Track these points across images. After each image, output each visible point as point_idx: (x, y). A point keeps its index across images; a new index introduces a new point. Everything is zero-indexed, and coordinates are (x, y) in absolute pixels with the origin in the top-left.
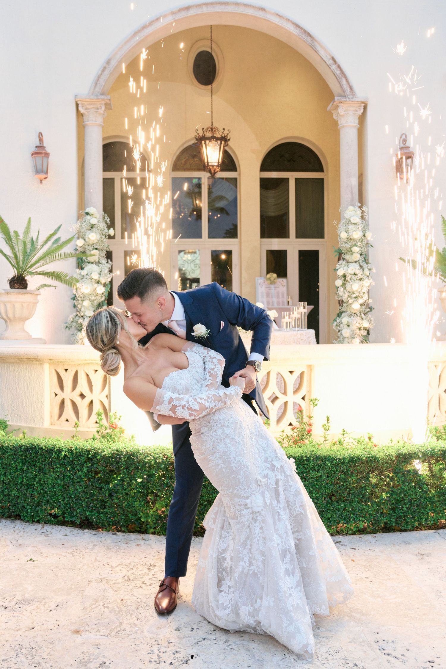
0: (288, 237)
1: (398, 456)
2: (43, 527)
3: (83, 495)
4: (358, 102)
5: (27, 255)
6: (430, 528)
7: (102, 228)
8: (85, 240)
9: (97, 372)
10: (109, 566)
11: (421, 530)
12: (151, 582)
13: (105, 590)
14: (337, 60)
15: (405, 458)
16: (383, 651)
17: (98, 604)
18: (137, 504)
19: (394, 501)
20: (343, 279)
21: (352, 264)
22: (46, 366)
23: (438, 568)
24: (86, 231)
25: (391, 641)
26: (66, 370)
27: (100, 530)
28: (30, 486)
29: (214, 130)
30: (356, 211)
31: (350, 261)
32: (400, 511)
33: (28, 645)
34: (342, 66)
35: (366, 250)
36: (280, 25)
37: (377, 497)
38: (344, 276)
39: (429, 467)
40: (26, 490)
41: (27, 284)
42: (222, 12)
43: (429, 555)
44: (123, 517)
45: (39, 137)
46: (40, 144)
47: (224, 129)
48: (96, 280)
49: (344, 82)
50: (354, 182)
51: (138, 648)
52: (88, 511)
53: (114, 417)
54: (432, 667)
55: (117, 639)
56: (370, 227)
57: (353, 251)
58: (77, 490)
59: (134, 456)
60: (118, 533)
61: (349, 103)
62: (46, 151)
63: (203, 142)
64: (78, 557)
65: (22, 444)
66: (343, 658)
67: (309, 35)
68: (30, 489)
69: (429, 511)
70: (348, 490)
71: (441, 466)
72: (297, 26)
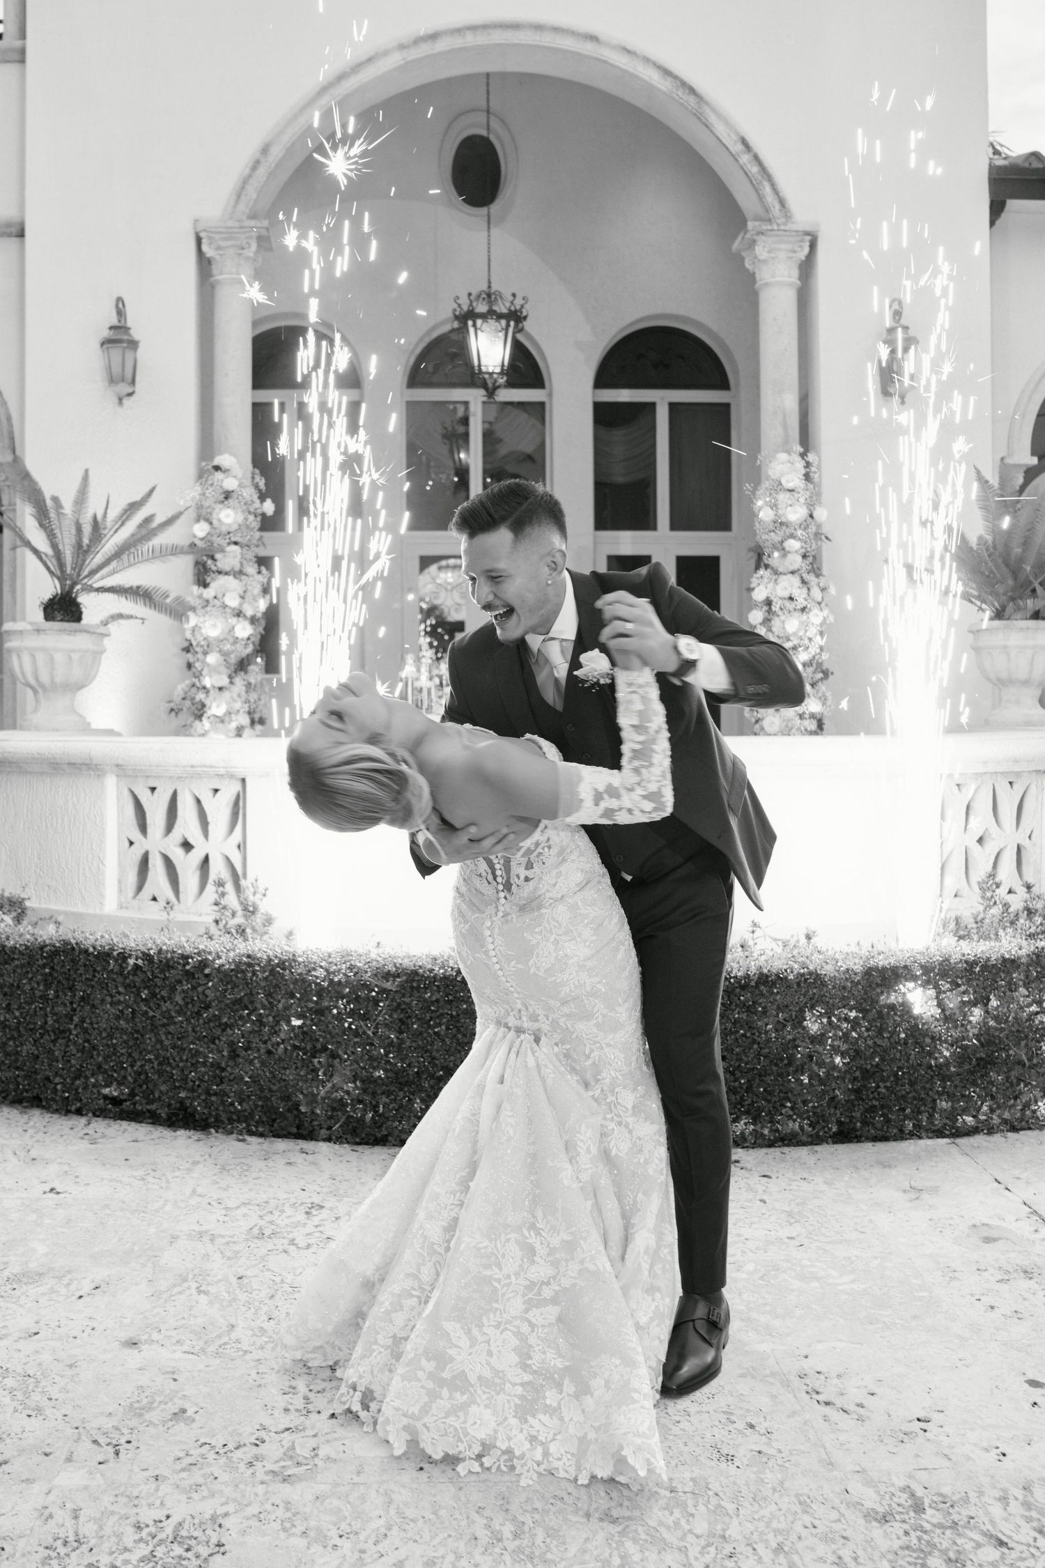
0: (654, 528)
1: (868, 972)
2: (89, 1124)
3: (175, 1054)
4: (797, 231)
5: (82, 551)
6: (939, 1134)
7: (248, 498)
8: (211, 523)
9: (219, 793)
10: (221, 1206)
11: (920, 1138)
12: (310, 1242)
13: (206, 1256)
14: (751, 144)
15: (884, 979)
16: (815, 1396)
17: (186, 1285)
18: (290, 1075)
19: (858, 1074)
20: (766, 608)
21: (784, 577)
22: (111, 782)
23: (951, 1218)
24: (213, 505)
25: (835, 1375)
26: (153, 789)
27: (213, 1131)
28: (61, 1033)
29: (493, 297)
30: (792, 464)
31: (781, 570)
32: (871, 1096)
33: (19, 1370)
34: (761, 157)
35: (814, 546)
36: (631, 70)
37: (821, 1064)
38: (768, 603)
39: (937, 997)
40: (52, 1041)
41: (81, 613)
42: (508, 45)
43: (935, 1190)
44: (260, 1103)
45: (117, 306)
46: (120, 321)
47: (514, 295)
48: (234, 609)
49: (767, 189)
50: (791, 402)
51: (263, 1382)
52: (184, 1089)
53: (252, 890)
54: (925, 1431)
55: (218, 1361)
56: (824, 498)
57: (787, 549)
58: (161, 1042)
59: (284, 969)
60: (248, 1138)
61: (777, 236)
62: (130, 335)
63: (470, 323)
64: (155, 1187)
65: (44, 941)
66: (724, 1410)
67: (692, 91)
68: (60, 1041)
69: (937, 1097)
70: (755, 1046)
71: (966, 999)
72: (667, 72)
